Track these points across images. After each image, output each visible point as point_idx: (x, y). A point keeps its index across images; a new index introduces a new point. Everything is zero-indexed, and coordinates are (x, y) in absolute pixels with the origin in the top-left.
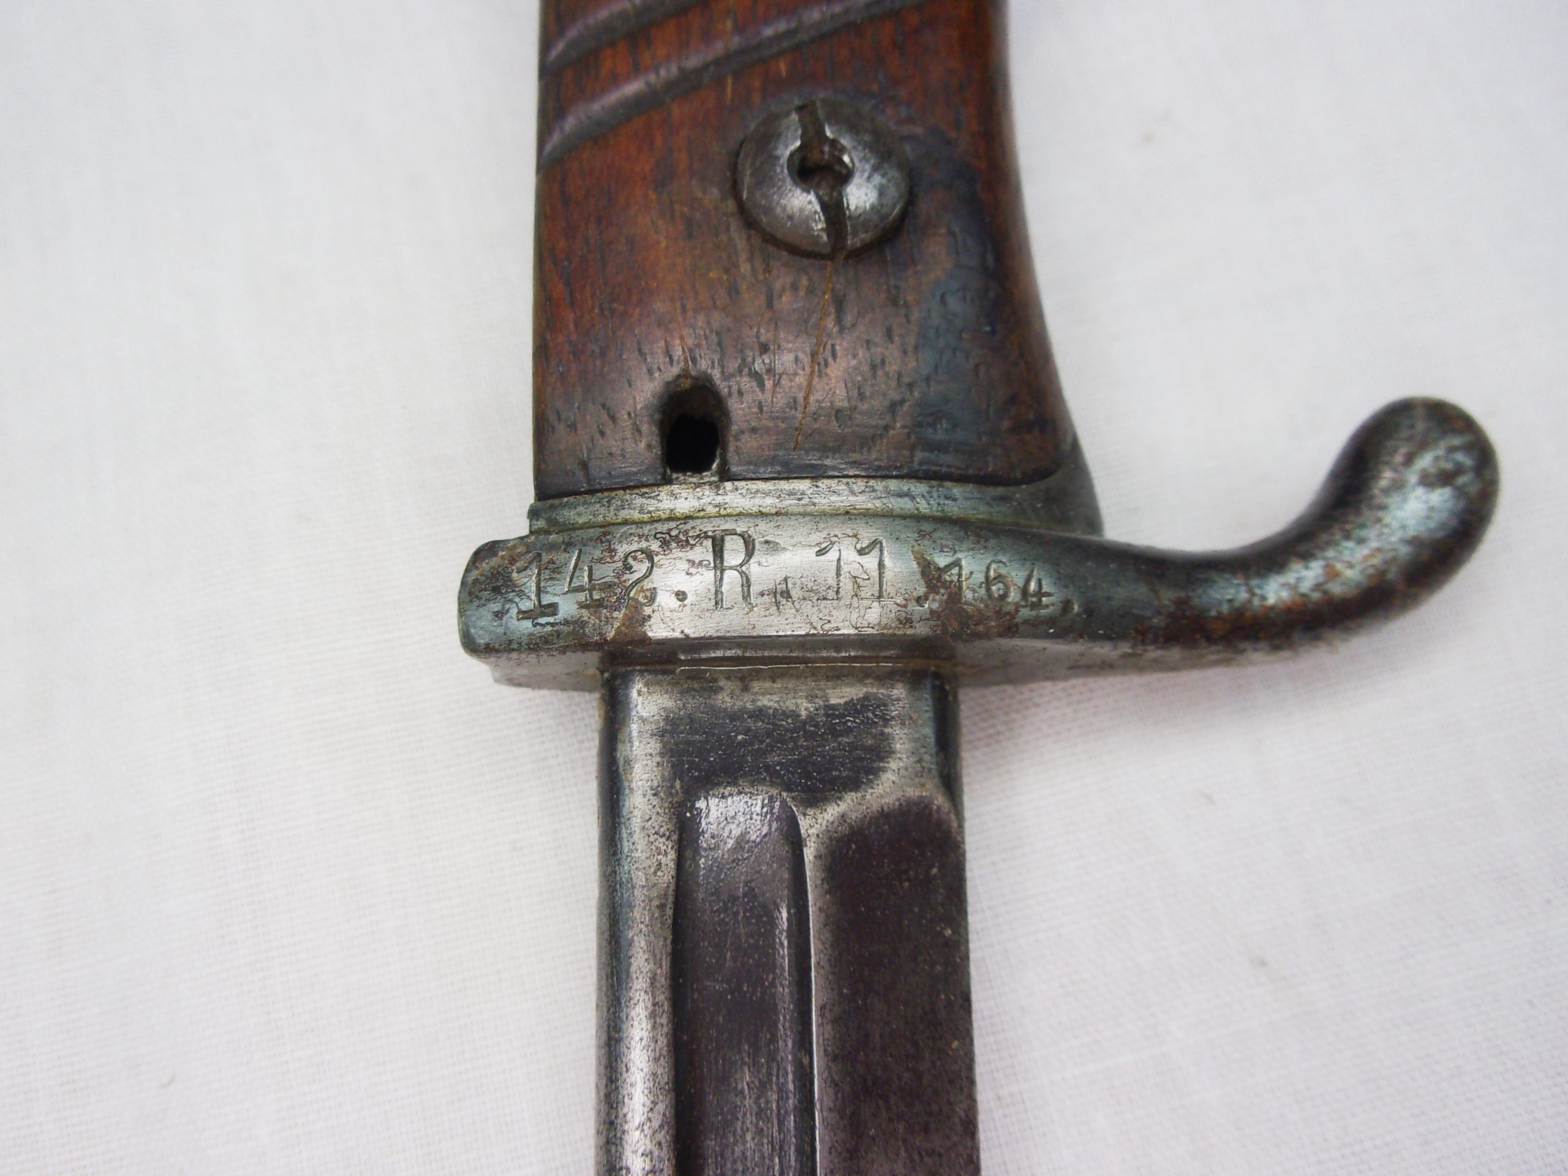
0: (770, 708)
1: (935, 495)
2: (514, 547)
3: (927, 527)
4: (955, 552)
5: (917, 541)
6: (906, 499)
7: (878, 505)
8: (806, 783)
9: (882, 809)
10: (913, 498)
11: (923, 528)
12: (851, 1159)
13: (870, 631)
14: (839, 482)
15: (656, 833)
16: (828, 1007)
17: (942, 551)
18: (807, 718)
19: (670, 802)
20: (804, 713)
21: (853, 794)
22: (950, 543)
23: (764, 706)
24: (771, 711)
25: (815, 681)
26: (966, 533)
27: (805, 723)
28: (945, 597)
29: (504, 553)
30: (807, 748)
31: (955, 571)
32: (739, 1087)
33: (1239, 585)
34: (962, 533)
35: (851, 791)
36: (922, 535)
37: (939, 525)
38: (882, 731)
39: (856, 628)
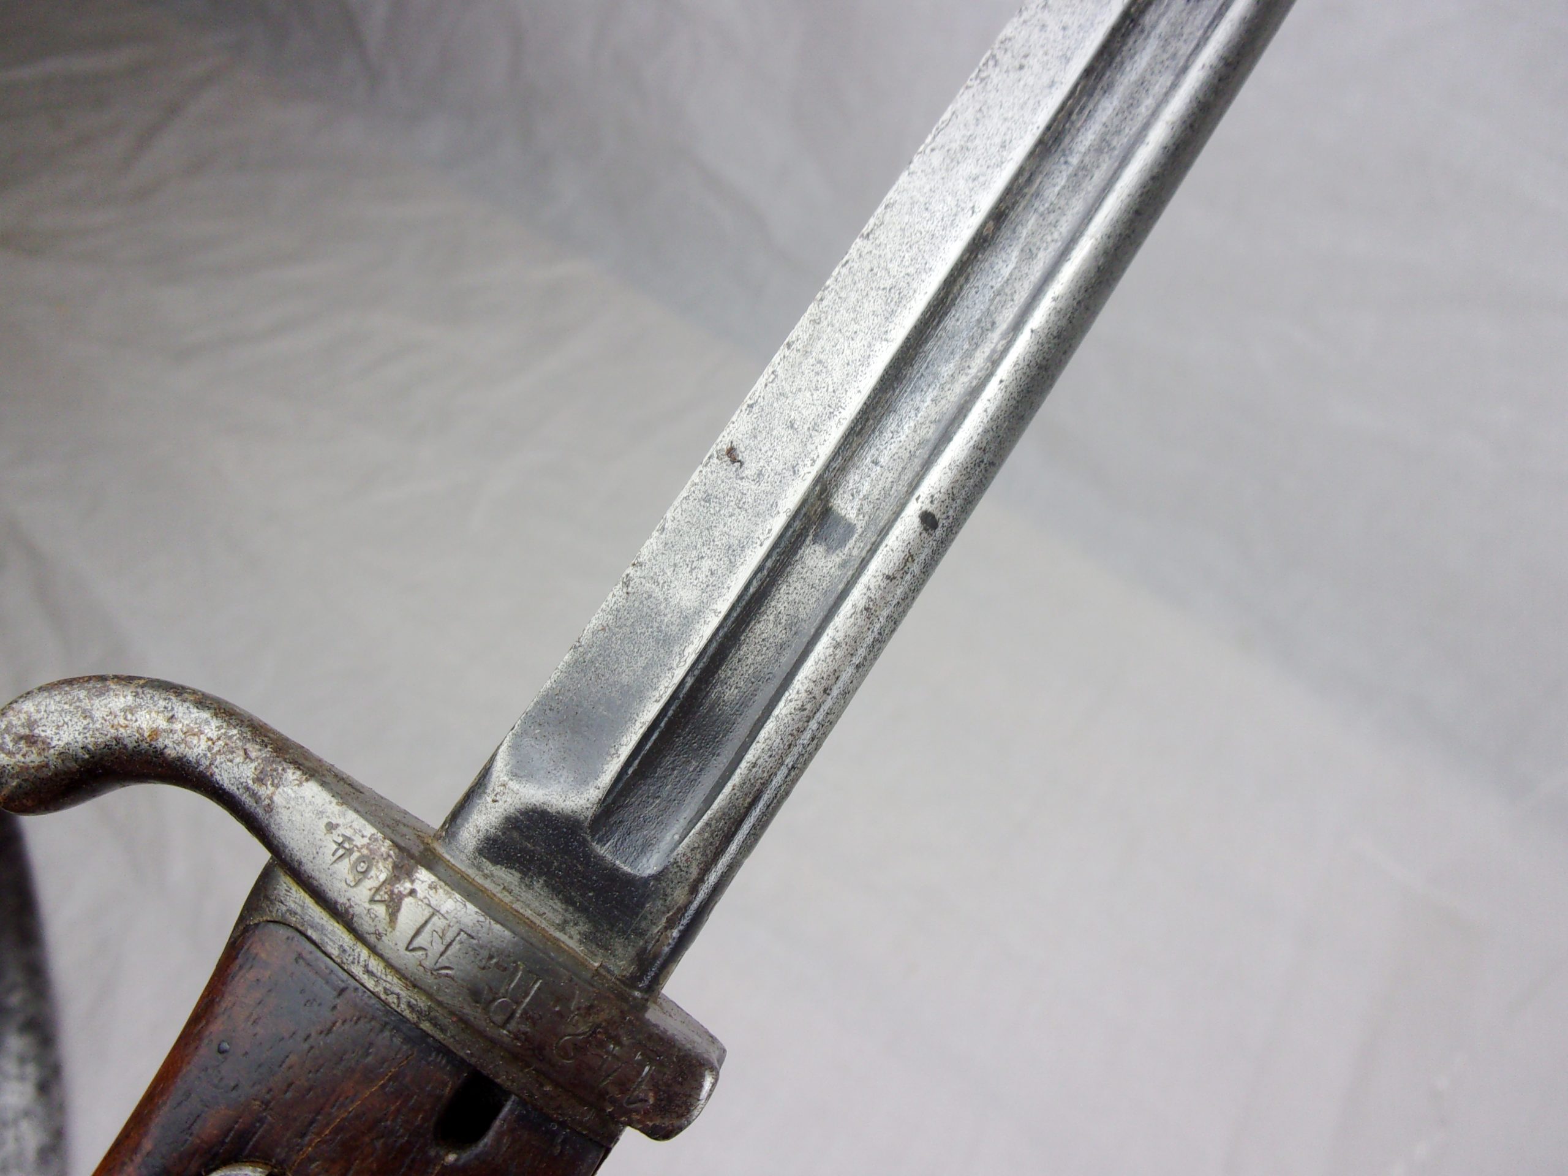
0: (560, 899)
1: (351, 958)
2: (639, 1122)
3: (372, 939)
4: (369, 910)
5: (386, 935)
6: (370, 968)
7: (391, 977)
8: (571, 838)
9: (538, 788)
10: (366, 966)
11: (376, 940)
12: (700, 611)
13: (458, 896)
14: (402, 1011)
15: (682, 871)
16: (654, 699)
17: (376, 916)
18: (542, 876)
19: (660, 884)
20: (542, 882)
21: (549, 810)
22: (367, 918)
23: (562, 903)
24: (560, 896)
25: (520, 895)
26: (352, 918)
27: (545, 874)
28: (397, 886)
29: (648, 1123)
30: (555, 858)
31: (378, 898)
32: (736, 691)
33: (217, 767)
34: (355, 919)
35: (549, 812)
36: (379, 936)
37: (365, 935)
38: (503, 835)
39: (465, 905)
